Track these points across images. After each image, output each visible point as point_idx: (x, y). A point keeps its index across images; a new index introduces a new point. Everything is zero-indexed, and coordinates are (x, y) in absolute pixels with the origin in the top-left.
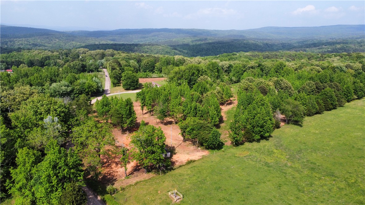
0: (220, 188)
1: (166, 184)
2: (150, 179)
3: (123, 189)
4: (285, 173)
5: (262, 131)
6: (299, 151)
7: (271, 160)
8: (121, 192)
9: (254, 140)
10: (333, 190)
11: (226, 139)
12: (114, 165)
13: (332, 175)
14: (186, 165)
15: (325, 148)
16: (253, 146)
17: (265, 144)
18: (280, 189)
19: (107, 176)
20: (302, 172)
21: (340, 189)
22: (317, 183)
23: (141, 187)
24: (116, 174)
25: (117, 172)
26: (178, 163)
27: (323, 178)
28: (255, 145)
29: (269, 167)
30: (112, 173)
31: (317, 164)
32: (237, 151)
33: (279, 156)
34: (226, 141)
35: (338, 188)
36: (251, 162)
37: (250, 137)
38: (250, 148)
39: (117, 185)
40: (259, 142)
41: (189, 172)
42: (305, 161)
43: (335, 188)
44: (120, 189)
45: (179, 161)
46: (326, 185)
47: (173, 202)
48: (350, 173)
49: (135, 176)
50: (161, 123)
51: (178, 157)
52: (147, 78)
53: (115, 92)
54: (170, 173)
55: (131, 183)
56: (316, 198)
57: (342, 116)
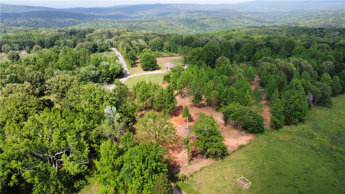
0: (281, 173)
5: (301, 115)
6: (339, 134)
7: (315, 143)
8: (190, 178)
9: (292, 123)
12: (171, 151)
14: (238, 150)
16: (292, 129)
17: (303, 126)
18: (337, 174)
19: (170, 162)
23: (207, 173)
25: (177, 158)
28: (294, 128)
33: (321, 139)
36: (297, 146)
37: (289, 121)
39: (183, 172)
40: (297, 125)
44: (188, 176)
45: (230, 146)
47: (244, 188)
49: (196, 162)
50: (195, 106)
51: (227, 142)
52: (159, 58)
53: (135, 73)
54: (227, 158)
55: (196, 170)
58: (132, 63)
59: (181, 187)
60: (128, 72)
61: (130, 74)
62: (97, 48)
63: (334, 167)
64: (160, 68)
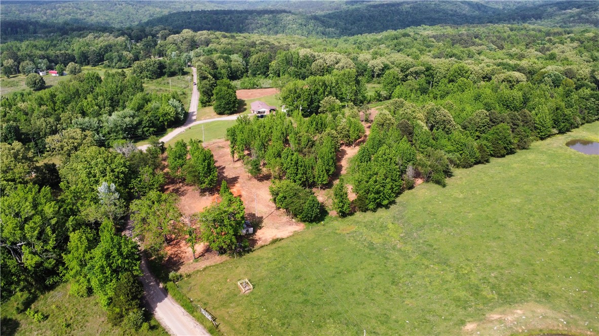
0: (300, 277)
2: (222, 263)
3: (189, 276)
7: (380, 239)
8: (186, 279)
10: (434, 283)
13: (445, 262)
14: (269, 244)
15: (457, 222)
16: (365, 217)
17: (382, 214)
19: (173, 258)
20: (409, 257)
21: (443, 281)
22: (419, 273)
23: (210, 273)
24: (184, 255)
25: (186, 252)
26: (261, 242)
27: (432, 266)
31: (435, 247)
32: (342, 225)
33: (391, 234)
34: (332, 209)
36: (352, 242)
37: (361, 206)
39: (183, 270)
40: (375, 212)
41: (271, 255)
42: (421, 241)
43: (438, 280)
44: (185, 276)
45: (263, 239)
47: (242, 293)
48: (468, 260)
49: (205, 259)
50: (255, 178)
51: (263, 233)
52: (252, 90)
53: (203, 119)
54: (247, 256)
55: (199, 269)
56: (408, 292)
57: (513, 168)
59: (169, 289)
61: (195, 120)
63: (374, 272)
64: (244, 110)
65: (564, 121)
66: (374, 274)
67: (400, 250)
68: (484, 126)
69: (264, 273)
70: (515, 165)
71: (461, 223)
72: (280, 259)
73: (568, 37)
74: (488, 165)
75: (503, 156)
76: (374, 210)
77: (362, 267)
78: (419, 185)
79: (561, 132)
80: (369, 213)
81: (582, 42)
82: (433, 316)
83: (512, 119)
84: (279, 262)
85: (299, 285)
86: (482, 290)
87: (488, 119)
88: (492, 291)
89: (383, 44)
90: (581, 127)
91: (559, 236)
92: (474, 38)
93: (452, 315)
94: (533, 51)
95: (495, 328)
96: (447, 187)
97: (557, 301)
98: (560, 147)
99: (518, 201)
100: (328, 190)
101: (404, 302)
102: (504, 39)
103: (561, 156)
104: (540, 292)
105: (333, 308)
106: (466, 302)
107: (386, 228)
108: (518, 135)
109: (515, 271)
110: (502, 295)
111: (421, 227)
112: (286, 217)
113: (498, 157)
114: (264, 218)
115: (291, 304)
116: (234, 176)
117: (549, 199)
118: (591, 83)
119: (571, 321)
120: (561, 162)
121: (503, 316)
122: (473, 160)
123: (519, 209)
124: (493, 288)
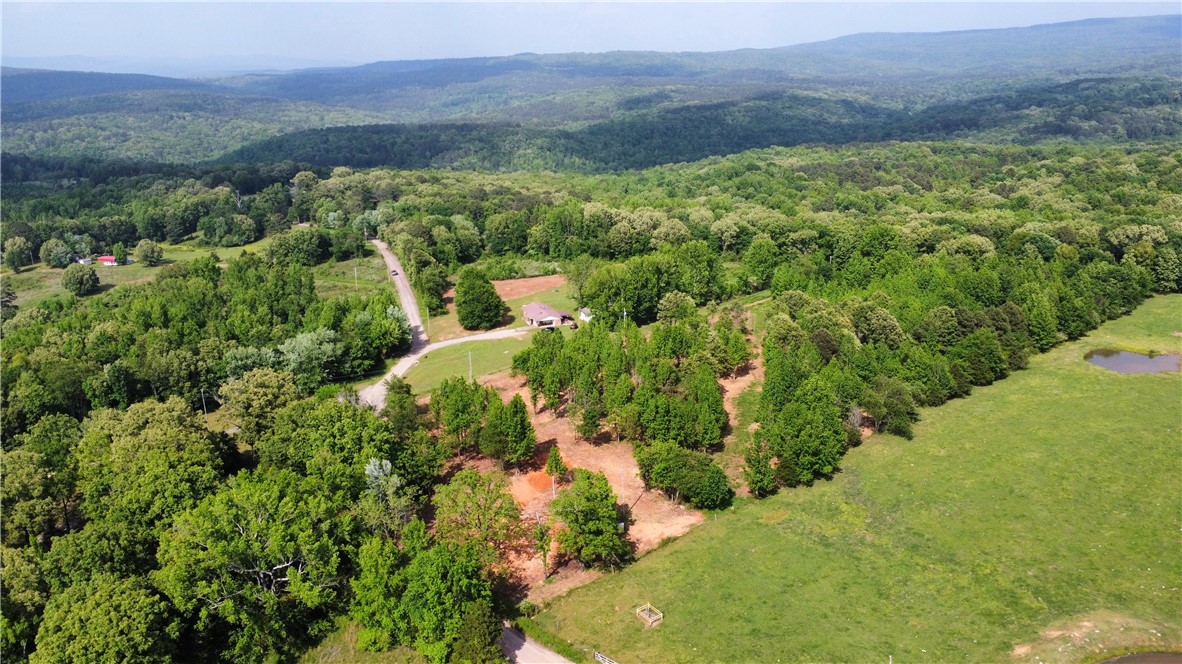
0: (730, 595)
1: (627, 592)
2: (594, 582)
3: (548, 605)
4: (859, 559)
5: (817, 463)
6: (894, 506)
7: (834, 529)
8: (545, 610)
9: (799, 482)
10: (944, 593)
11: (737, 481)
12: (512, 555)
13: (950, 559)
14: (658, 548)
15: (950, 495)
16: (796, 495)
17: (823, 489)
18: (844, 593)
19: (507, 580)
20: (892, 555)
21: (957, 588)
22: (916, 577)
23: (580, 599)
24: (523, 574)
25: (524, 569)
26: (642, 545)
27: (931, 566)
28: (801, 494)
29: (827, 546)
30: (515, 572)
31: (927, 536)
32: (763, 511)
33: (850, 520)
34: (739, 486)
35: (954, 585)
36: (791, 536)
37: (790, 477)
38: (791, 501)
39: (534, 598)
40: (811, 486)
41: (668, 565)
42: (903, 529)
43: (949, 587)
44: (542, 605)
45: (645, 540)
46: (932, 581)
47: (647, 627)
48: (986, 554)
49: (562, 577)
50: (587, 439)
51: (640, 531)
52: (512, 281)
53: (442, 339)
54: (630, 568)
55: (559, 593)
56: (908, 608)
57: (1011, 403)
58: (434, 306)
59: (525, 628)
60: (422, 333)
61: (427, 342)
62: (330, 249)
63: (846, 581)
64: (512, 320)
65: (1075, 318)
66: (845, 584)
67: (872, 545)
68: (949, 334)
69: (670, 594)
70: (1013, 398)
71: (956, 496)
72: (687, 570)
73: (1042, 166)
74: (968, 399)
75: (989, 383)
76: (809, 484)
77: (823, 575)
78: (868, 438)
79: (1072, 338)
80: (801, 490)
81: (1067, 175)
82: (960, 640)
83: (994, 319)
84: (687, 575)
85: (733, 609)
86: (1021, 598)
87: (954, 322)
88: (1036, 598)
89: (713, 184)
90: (1100, 328)
91: (1114, 508)
92: (874, 170)
93: (987, 636)
94: (985, 194)
95: (1060, 650)
96: (915, 438)
97: (1138, 605)
98: (1076, 363)
99: (1037, 456)
100: (719, 453)
101: (907, 622)
102: (930, 172)
103: (1082, 378)
104: (1109, 594)
105: (801, 638)
106: (1002, 616)
107: (838, 511)
108: (1008, 346)
109: (1062, 565)
110: (1053, 602)
111: (896, 506)
112: (666, 503)
113: (982, 385)
114: (630, 506)
115: (732, 637)
116: (547, 439)
117: (1084, 451)
118: (1104, 250)
119: (1167, 631)
120: (1085, 388)
121: (1065, 632)
122: (945, 392)
123: (1042, 469)
124: (1037, 592)
